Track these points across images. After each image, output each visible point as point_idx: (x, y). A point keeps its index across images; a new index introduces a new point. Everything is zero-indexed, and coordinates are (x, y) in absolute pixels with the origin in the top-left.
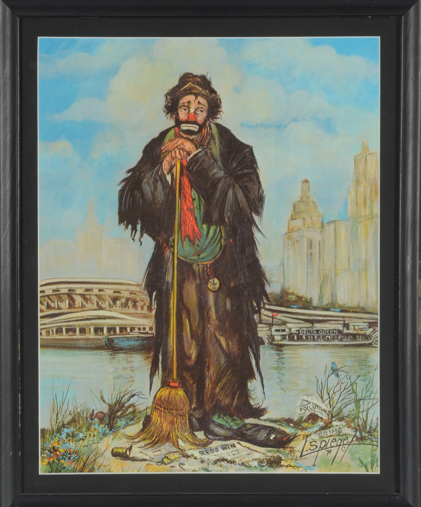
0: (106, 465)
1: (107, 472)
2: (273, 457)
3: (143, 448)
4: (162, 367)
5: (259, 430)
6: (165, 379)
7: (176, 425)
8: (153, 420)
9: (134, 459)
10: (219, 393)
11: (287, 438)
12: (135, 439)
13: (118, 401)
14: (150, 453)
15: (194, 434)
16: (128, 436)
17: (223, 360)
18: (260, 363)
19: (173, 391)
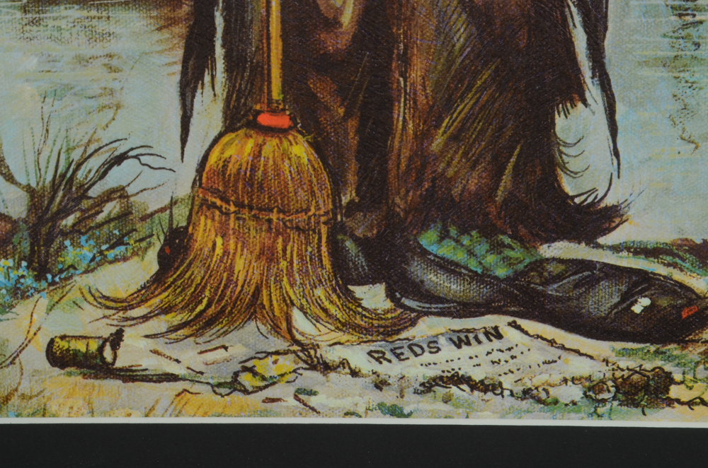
0: (28, 392)
1: (33, 415)
2: (641, 372)
3: (162, 340)
4: (227, 57)
5: (591, 283)
6: (238, 100)
7: (283, 264)
8: (197, 245)
9: (130, 375)
10: (442, 152)
11: (694, 309)
12: (132, 307)
13: (63, 176)
14: (189, 356)
15: (349, 294)
16: (107, 298)
17: (461, 32)
18: (606, 43)
19: (271, 146)
